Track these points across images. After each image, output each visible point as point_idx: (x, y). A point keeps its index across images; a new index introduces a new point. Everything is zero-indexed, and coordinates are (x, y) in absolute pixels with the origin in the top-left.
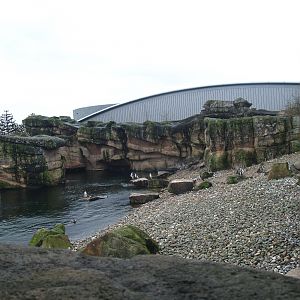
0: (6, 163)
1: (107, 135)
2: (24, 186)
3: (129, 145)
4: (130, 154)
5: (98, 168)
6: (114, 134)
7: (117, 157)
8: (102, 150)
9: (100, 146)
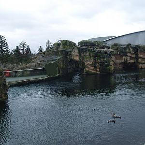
0: (90, 62)
1: (127, 50)
2: (99, 73)
3: (140, 55)
4: (140, 60)
5: (120, 66)
6: (131, 50)
7: (131, 61)
8: (123, 58)
9: (122, 56)
